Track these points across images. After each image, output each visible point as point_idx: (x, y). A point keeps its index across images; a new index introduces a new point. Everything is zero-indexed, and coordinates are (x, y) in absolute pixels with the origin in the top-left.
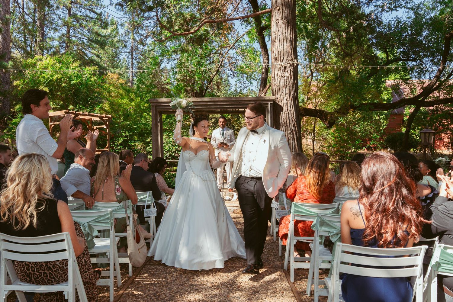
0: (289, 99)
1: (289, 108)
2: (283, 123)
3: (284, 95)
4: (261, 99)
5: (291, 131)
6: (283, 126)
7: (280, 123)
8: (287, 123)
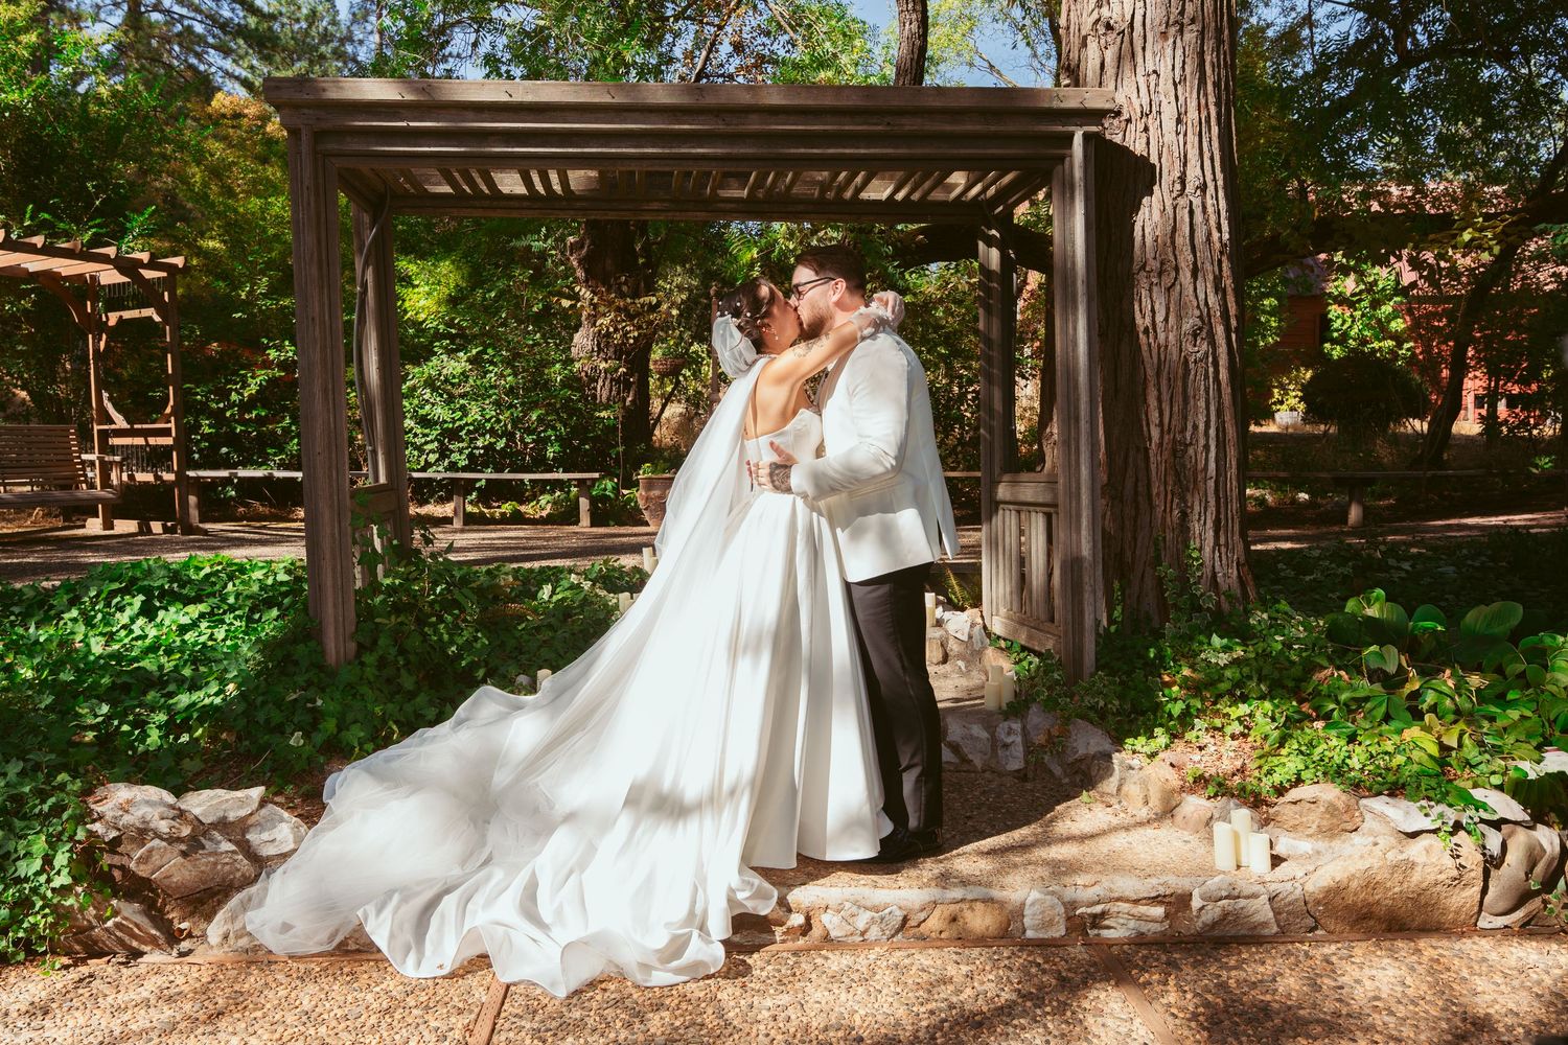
0: (1193, 115)
1: (1193, 172)
2: (1154, 265)
3: (1166, 86)
4: (1030, 104)
5: (1201, 317)
6: (1155, 289)
7: (1136, 267)
8: (1177, 269)
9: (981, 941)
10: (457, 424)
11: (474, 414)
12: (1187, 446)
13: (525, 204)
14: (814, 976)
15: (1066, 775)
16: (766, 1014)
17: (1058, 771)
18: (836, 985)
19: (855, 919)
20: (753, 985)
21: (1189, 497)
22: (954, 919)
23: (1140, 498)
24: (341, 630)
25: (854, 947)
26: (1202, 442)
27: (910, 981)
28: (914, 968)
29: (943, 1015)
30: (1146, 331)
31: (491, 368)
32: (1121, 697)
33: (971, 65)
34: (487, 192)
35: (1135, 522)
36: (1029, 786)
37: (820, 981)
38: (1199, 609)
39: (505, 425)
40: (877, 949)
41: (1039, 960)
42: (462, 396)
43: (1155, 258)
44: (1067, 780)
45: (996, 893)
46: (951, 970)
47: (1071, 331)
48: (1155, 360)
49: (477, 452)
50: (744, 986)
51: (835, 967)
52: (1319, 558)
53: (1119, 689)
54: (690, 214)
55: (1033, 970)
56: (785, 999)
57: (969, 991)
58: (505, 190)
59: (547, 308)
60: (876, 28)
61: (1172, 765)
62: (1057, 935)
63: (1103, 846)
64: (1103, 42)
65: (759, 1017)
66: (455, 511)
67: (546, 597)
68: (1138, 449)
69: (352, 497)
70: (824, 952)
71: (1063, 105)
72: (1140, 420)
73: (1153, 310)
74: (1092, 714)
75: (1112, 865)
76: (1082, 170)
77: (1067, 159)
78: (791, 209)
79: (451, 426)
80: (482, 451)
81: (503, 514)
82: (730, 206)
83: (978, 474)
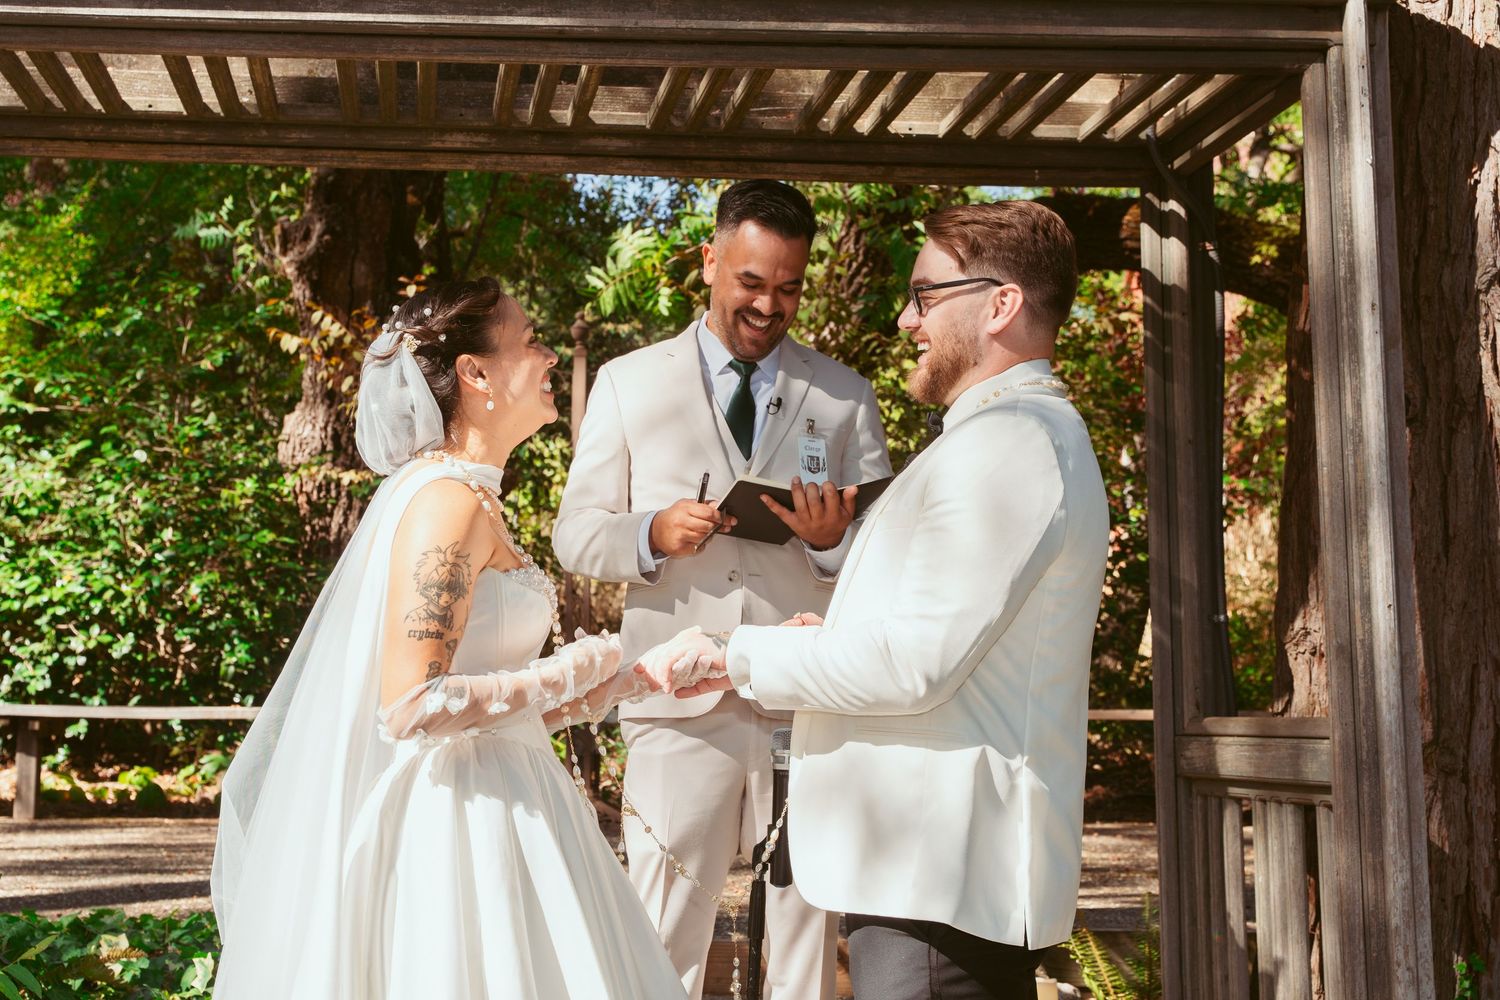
10: (30, 603)
11: (69, 581)
13: (180, 133)
31: (107, 485)
34: (97, 106)
39: (134, 605)
42: (49, 541)
47: (1349, 411)
49: (70, 661)
54: (527, 157)
58: (136, 101)
59: (232, 362)
66: (18, 789)
76: (1365, 74)
77: (1333, 53)
78: (745, 151)
79: (16, 605)
80: (82, 660)
81: (122, 795)
82: (616, 144)
83: (1148, 714)
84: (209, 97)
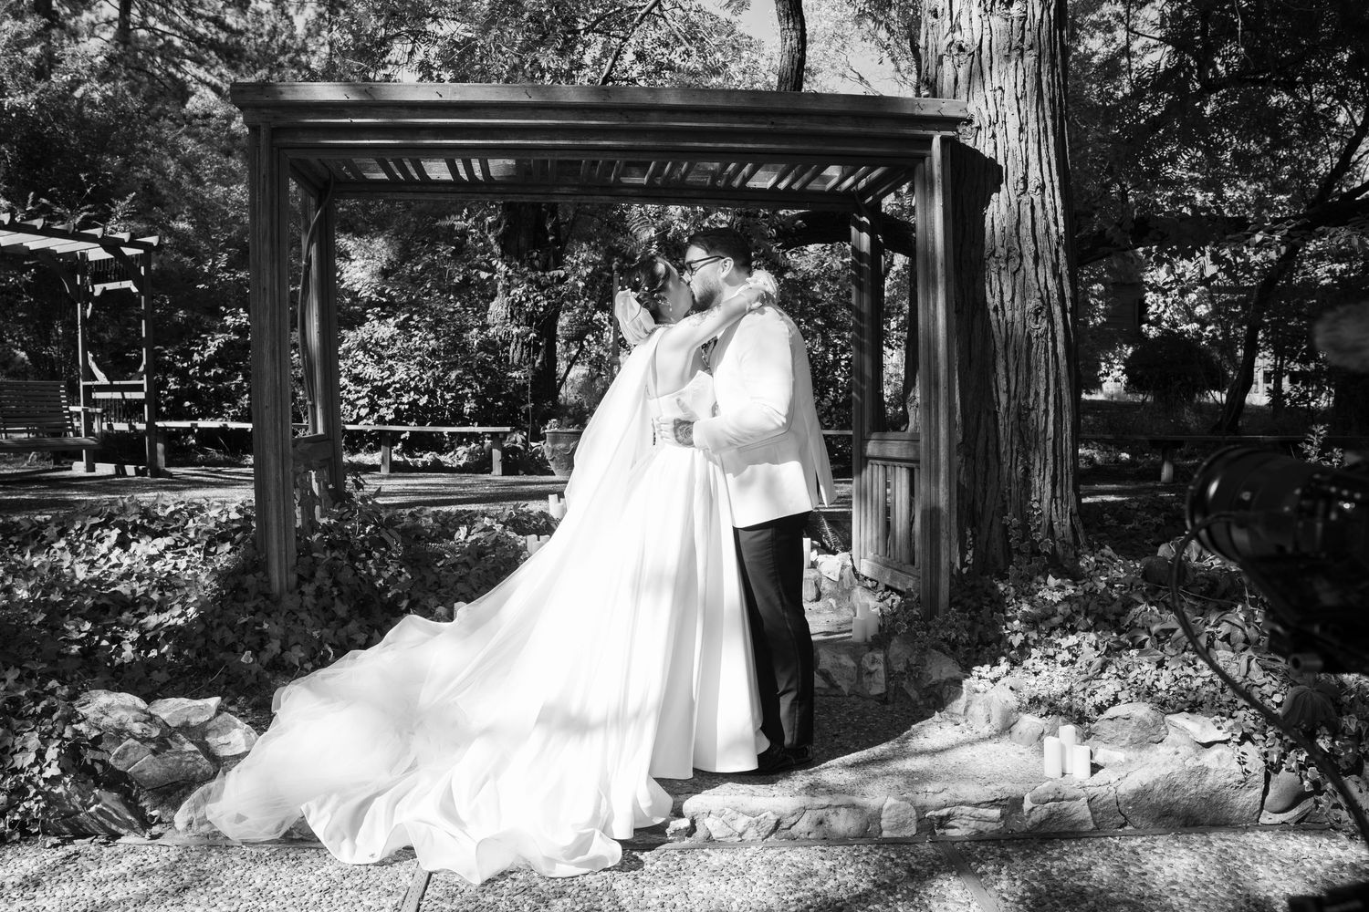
0: (1032, 125)
1: (1034, 174)
2: (1002, 252)
3: (1009, 100)
4: (896, 111)
5: (1041, 298)
6: (1003, 273)
7: (986, 254)
8: (1021, 256)
9: (843, 840)
10: (386, 382)
11: (401, 374)
12: (1030, 410)
13: (450, 188)
14: (697, 870)
15: (921, 698)
16: (655, 901)
17: (914, 694)
18: (716, 878)
19: (734, 822)
20: (643, 877)
21: (1031, 455)
22: (821, 822)
23: (990, 456)
24: (284, 563)
25: (733, 846)
26: (1042, 407)
27: (781, 875)
28: (785, 864)
29: (809, 902)
30: (996, 309)
31: (416, 333)
32: (971, 630)
33: (844, 76)
34: (417, 178)
35: (986, 476)
36: (889, 708)
37: (702, 875)
38: (1038, 553)
39: (428, 383)
40: (753, 848)
41: (893, 856)
42: (391, 357)
43: (1003, 246)
44: (922, 703)
45: (858, 800)
46: (817, 865)
47: (931, 307)
48: (1004, 336)
49: (402, 407)
50: (636, 878)
51: (716, 863)
52: (1137, 510)
53: (968, 623)
55: (888, 864)
56: (671, 889)
57: (831, 882)
58: (433, 176)
59: (466, 279)
60: (761, 42)
61: (1011, 688)
62: (909, 834)
63: (951, 759)
64: (956, 61)
65: (649, 904)
66: (383, 460)
67: (462, 538)
68: (989, 414)
69: (294, 446)
70: (706, 850)
71: (924, 113)
72: (991, 387)
73: (1001, 292)
74: (945, 646)
75: (956, 775)
76: (940, 168)
77: (928, 159)
78: (685, 194)
79: (380, 384)
80: (407, 407)
81: (424, 463)
82: (631, 191)
83: (850, 432)
84: (463, 175)
